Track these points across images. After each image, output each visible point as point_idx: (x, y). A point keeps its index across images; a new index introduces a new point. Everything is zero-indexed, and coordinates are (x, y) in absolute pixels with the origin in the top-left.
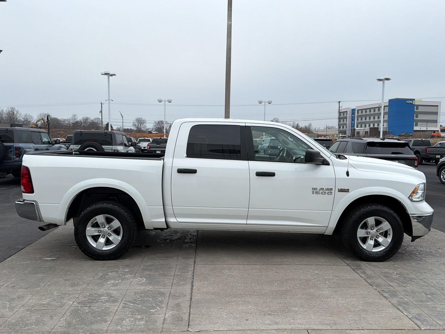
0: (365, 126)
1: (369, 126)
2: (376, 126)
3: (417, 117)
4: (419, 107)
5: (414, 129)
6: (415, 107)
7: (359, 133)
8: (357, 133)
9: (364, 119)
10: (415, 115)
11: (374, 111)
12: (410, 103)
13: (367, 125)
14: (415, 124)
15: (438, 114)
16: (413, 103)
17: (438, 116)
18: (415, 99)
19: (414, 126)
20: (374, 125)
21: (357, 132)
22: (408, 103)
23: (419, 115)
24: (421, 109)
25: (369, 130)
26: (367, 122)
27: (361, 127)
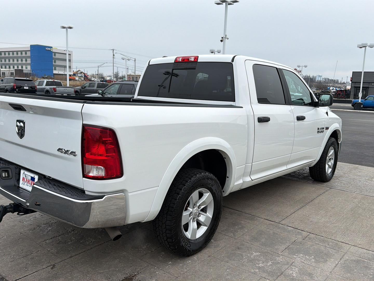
0: (10, 68)
1: (14, 67)
2: (20, 68)
3: (55, 62)
4: (56, 54)
5: (54, 73)
6: (53, 54)
7: (5, 74)
8: (3, 74)
9: (7, 60)
10: (53, 60)
11: (21, 54)
12: (49, 50)
13: (12, 67)
14: (54, 69)
15: (71, 61)
16: (51, 50)
17: (71, 63)
18: (53, 47)
19: (54, 70)
20: (18, 67)
21: (2, 72)
22: (47, 50)
23: (57, 61)
24: (58, 56)
25: (14, 72)
26: (11, 64)
27: (6, 68)
